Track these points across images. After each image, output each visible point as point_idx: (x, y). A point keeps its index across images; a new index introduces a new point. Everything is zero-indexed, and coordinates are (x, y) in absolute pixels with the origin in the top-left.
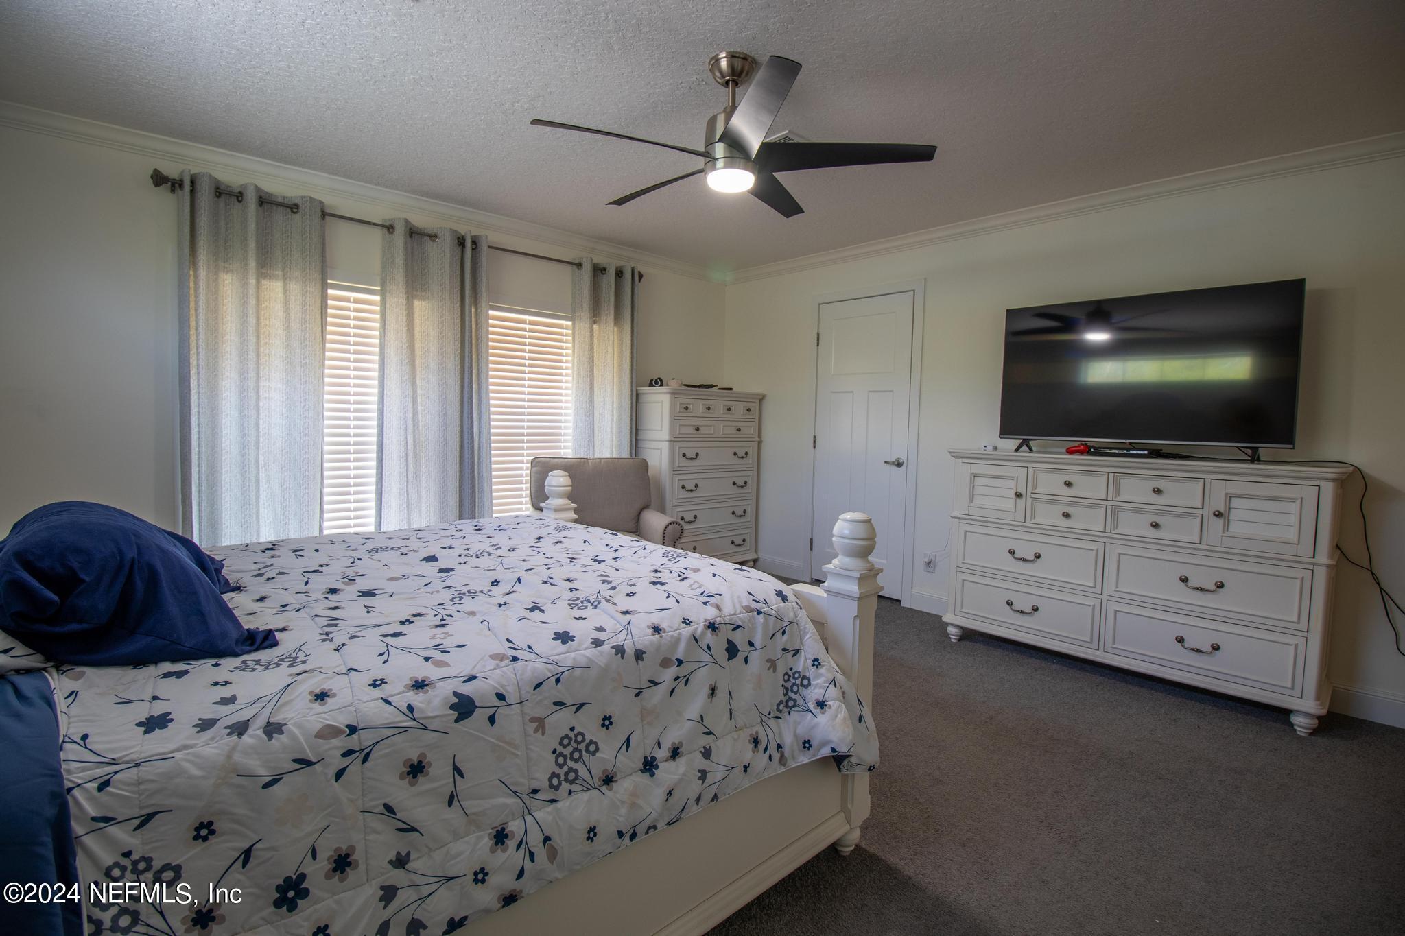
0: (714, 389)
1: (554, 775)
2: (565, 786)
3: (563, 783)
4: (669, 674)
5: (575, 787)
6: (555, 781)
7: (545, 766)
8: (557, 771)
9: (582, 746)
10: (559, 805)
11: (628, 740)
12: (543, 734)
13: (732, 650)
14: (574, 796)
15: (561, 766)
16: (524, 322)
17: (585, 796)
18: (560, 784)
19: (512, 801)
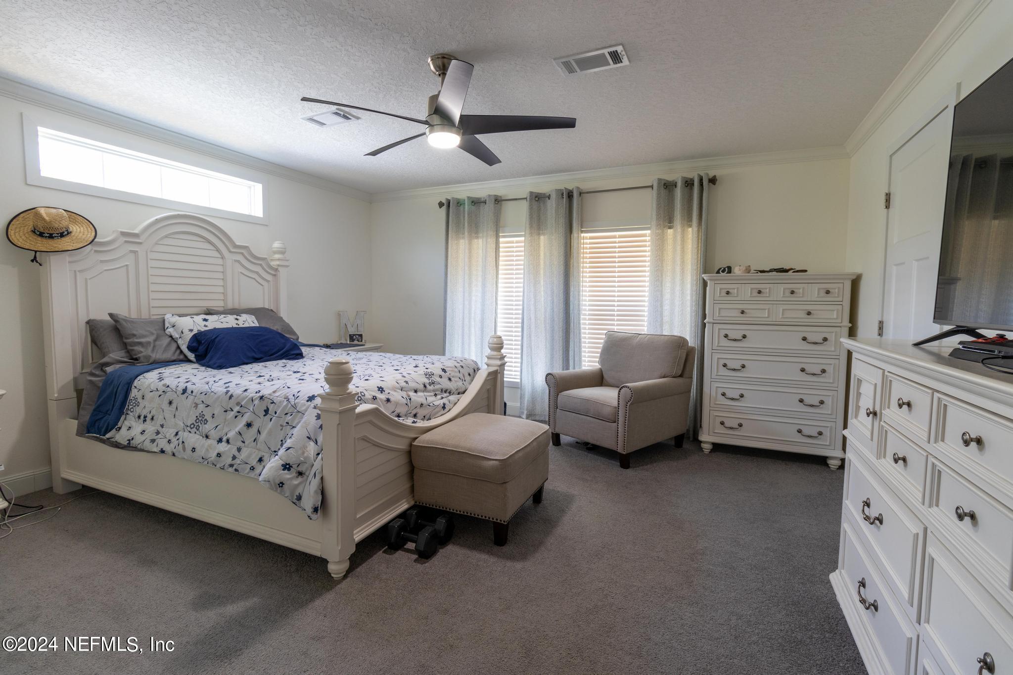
0: (790, 273)
1: (193, 424)
2: (195, 430)
3: (195, 428)
4: (237, 408)
5: (197, 432)
6: (192, 426)
7: (191, 420)
8: (195, 423)
9: (203, 419)
10: (190, 434)
11: (217, 426)
12: (196, 409)
13: (267, 411)
14: (196, 435)
15: (196, 423)
16: (615, 237)
17: (197, 436)
18: (193, 428)
19: (182, 425)
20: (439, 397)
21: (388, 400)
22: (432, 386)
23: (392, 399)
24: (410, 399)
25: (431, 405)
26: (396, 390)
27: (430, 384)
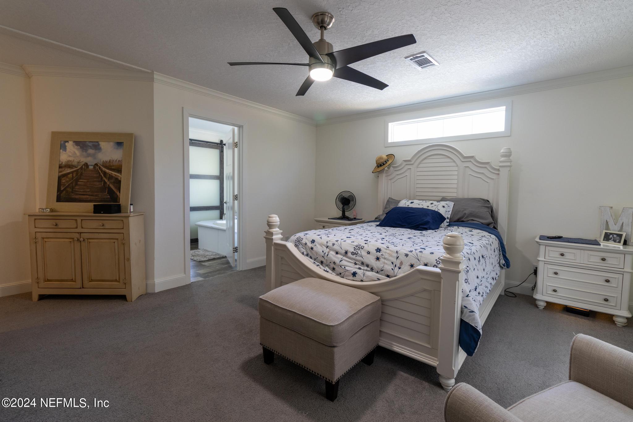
20: (358, 266)
21: (312, 248)
22: (355, 256)
23: (315, 249)
24: (327, 255)
25: (343, 267)
26: (322, 246)
27: (353, 253)
